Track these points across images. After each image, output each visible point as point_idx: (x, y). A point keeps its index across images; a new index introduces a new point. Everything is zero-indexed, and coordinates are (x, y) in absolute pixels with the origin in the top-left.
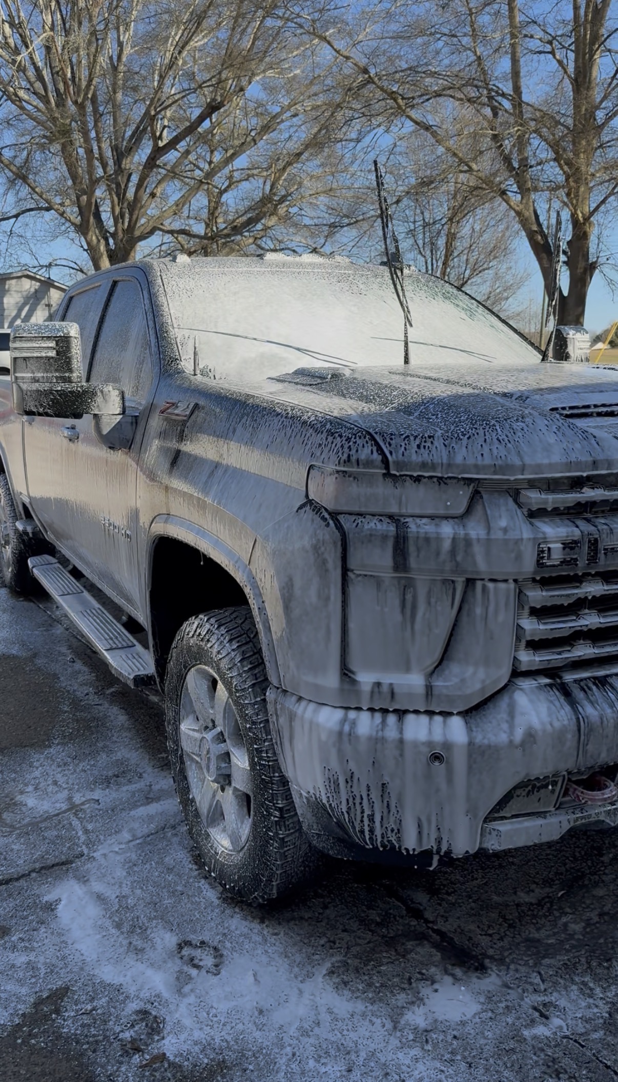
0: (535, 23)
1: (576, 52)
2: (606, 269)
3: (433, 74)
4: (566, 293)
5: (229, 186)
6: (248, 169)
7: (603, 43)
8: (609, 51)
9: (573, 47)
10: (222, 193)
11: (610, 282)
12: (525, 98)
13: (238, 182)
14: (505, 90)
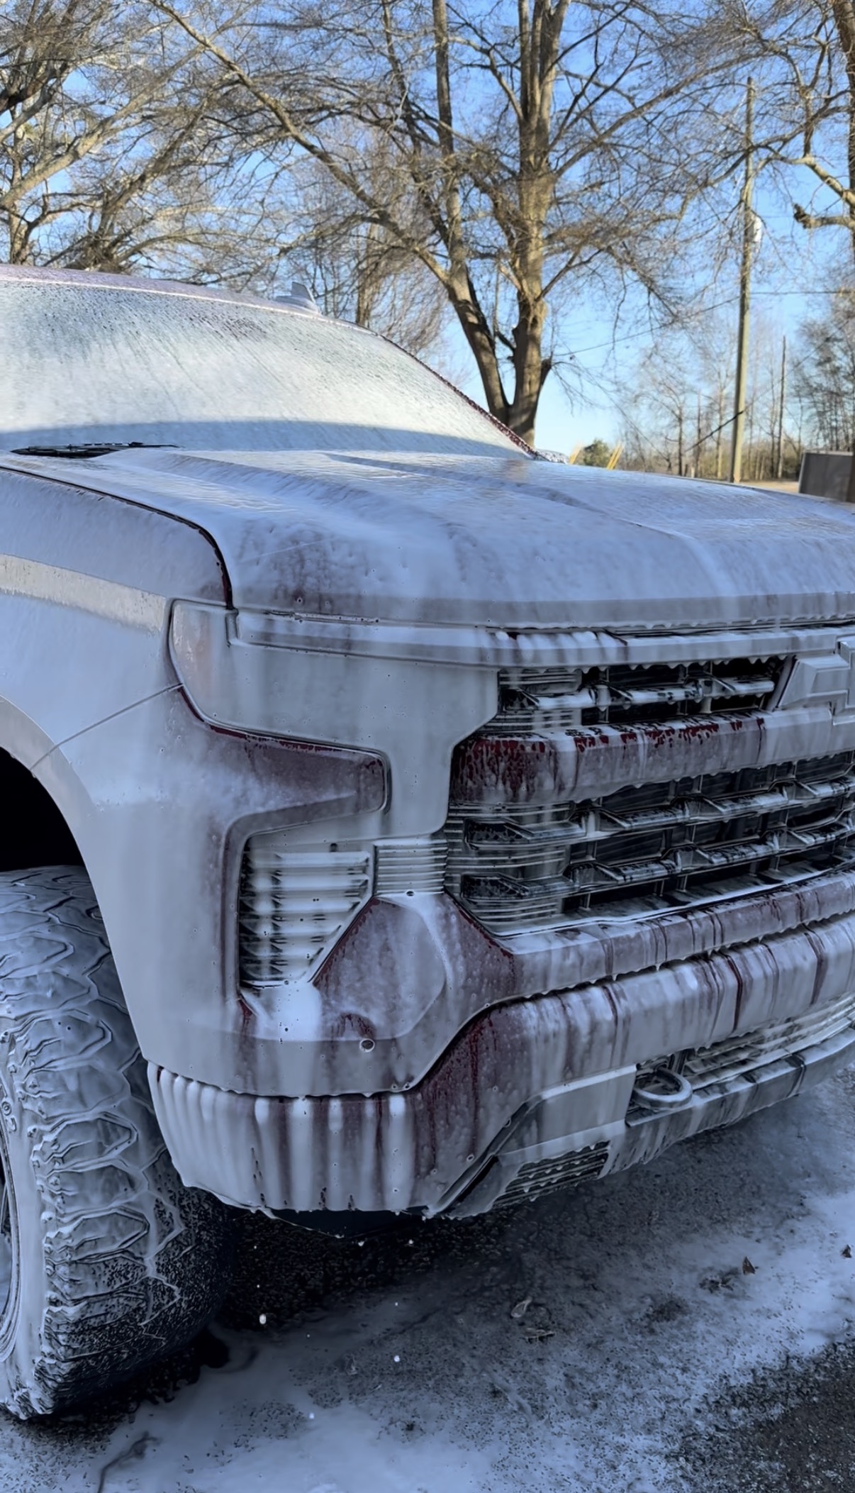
0: (470, 25)
1: (522, 69)
2: (563, 370)
3: (333, 83)
4: (511, 401)
5: (43, 216)
6: (71, 195)
7: (557, 62)
8: (568, 74)
9: (519, 65)
10: (31, 226)
11: (567, 389)
12: (456, 127)
13: (55, 212)
14: (429, 113)
